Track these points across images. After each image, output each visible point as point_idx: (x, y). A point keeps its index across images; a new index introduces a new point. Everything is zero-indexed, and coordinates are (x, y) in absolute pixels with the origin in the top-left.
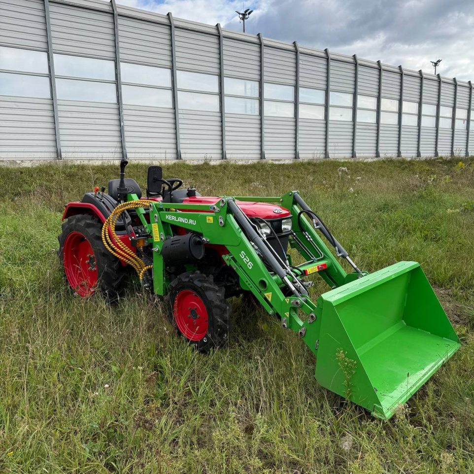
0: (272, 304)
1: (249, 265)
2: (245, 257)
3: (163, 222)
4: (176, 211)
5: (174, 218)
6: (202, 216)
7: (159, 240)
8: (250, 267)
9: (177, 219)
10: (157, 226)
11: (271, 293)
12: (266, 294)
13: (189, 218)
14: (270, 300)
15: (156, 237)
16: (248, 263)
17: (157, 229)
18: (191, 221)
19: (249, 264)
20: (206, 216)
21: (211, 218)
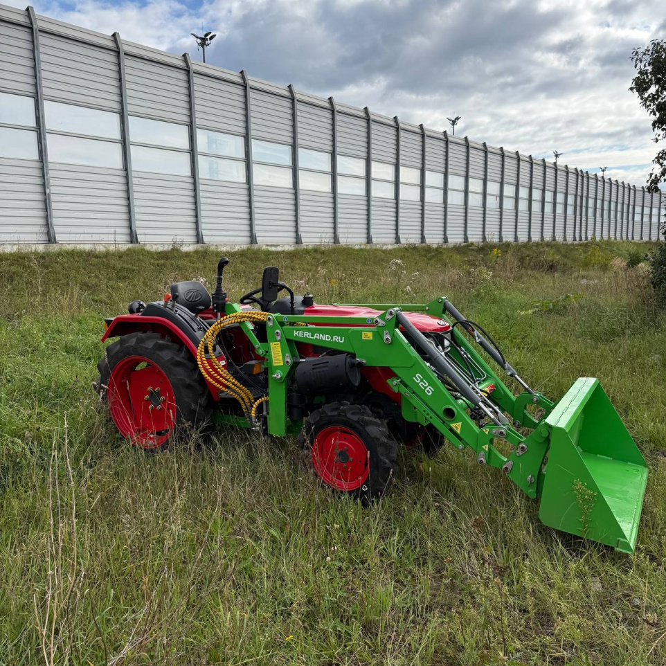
0: (462, 436)
1: (428, 391)
2: (422, 381)
3: (288, 340)
4: (307, 325)
5: (307, 335)
6: (354, 331)
7: (282, 364)
8: (429, 392)
9: (313, 336)
10: (279, 345)
11: (460, 423)
12: (453, 425)
13: (332, 333)
14: (459, 431)
15: (278, 360)
16: (425, 388)
17: (280, 349)
18: (336, 338)
19: (428, 388)
20: (360, 332)
21: (370, 334)
